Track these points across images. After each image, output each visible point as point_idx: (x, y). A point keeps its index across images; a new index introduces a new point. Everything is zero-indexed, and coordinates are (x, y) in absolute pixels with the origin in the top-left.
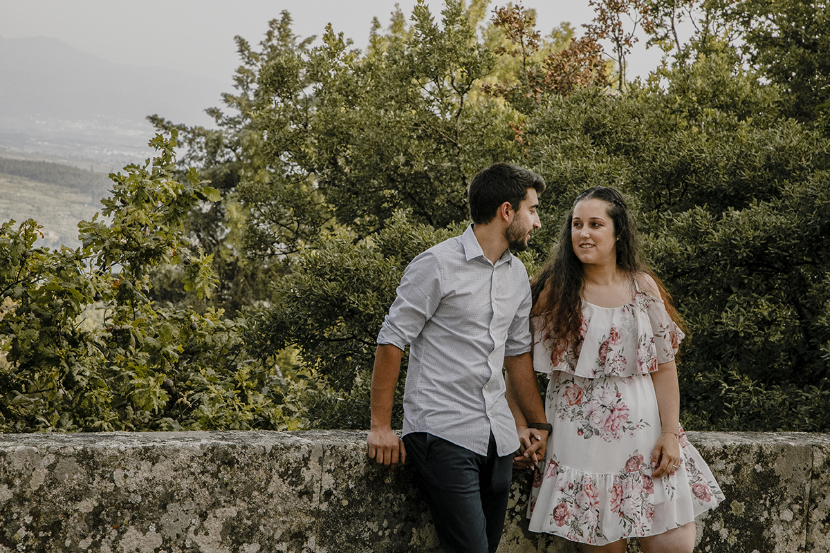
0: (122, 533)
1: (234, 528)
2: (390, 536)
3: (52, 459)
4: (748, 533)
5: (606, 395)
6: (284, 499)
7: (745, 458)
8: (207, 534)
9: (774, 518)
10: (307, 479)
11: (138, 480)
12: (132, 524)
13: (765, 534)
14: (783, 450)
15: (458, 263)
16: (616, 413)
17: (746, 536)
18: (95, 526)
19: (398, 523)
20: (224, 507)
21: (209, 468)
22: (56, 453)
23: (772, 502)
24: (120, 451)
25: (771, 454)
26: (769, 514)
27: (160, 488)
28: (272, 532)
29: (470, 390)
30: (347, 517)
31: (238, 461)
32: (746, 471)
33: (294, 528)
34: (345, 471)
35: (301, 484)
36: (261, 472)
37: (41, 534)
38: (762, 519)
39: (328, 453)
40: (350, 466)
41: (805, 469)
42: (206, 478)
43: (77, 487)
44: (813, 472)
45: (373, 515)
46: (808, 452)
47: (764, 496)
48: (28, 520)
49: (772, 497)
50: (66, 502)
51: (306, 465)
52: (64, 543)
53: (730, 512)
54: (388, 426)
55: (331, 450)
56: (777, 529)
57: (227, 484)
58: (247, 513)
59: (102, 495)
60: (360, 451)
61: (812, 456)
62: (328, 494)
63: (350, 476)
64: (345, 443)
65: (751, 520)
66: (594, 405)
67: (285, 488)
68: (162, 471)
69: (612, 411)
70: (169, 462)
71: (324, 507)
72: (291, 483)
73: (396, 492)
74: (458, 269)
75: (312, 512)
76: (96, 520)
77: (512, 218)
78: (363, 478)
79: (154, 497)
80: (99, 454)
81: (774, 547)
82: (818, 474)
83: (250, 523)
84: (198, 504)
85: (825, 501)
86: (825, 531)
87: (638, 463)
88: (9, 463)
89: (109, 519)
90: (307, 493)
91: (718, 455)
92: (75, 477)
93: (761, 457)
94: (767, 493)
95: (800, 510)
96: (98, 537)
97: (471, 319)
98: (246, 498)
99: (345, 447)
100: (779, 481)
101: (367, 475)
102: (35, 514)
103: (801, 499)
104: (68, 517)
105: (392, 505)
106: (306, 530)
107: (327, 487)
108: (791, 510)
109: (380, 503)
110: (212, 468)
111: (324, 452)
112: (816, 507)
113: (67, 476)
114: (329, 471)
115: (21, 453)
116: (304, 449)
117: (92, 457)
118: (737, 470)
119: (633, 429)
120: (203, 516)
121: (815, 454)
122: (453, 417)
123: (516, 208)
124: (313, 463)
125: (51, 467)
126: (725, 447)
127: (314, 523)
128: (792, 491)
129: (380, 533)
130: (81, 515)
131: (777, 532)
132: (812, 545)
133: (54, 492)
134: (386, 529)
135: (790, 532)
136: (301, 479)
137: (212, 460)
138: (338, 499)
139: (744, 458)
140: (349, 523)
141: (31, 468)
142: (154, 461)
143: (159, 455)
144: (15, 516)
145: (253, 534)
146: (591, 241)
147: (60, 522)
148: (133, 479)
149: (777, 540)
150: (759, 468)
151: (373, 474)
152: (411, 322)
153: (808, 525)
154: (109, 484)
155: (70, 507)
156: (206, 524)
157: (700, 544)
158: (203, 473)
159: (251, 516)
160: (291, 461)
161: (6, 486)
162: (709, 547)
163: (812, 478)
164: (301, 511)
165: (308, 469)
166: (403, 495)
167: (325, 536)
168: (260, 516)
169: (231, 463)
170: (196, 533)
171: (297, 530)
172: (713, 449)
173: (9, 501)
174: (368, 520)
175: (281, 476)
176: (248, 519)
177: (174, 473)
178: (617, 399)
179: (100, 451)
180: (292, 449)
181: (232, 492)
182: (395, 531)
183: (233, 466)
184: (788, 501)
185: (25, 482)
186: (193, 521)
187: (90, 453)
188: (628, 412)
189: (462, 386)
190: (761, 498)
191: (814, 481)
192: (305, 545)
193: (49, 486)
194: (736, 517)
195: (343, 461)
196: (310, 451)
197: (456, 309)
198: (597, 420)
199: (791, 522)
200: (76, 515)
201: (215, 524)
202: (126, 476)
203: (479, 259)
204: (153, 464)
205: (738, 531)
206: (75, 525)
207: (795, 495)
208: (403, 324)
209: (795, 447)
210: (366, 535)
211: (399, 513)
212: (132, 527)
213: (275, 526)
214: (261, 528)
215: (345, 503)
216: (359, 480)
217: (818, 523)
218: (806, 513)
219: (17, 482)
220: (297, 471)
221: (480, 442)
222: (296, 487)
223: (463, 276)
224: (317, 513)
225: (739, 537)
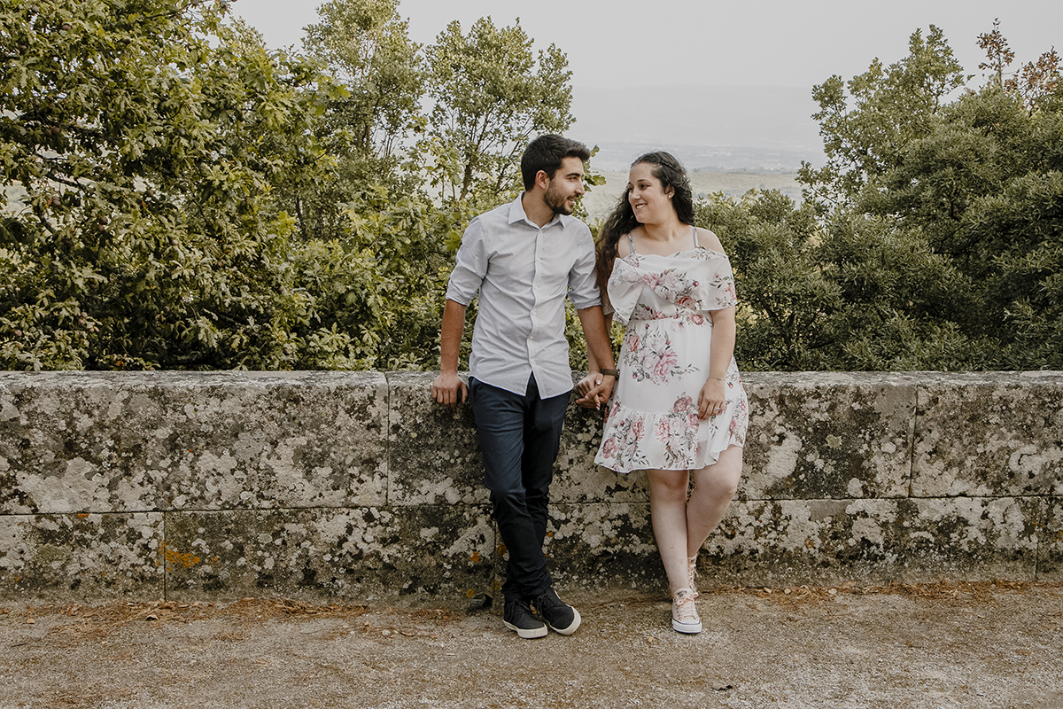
0: (198, 455)
1: (305, 454)
2: (462, 463)
3: (126, 395)
4: (847, 463)
5: (657, 343)
6: (352, 431)
7: (841, 397)
8: (279, 458)
9: (875, 451)
10: (374, 415)
11: (208, 414)
12: (207, 449)
13: (865, 464)
14: (883, 390)
15: (503, 226)
16: (665, 358)
17: (844, 466)
18: (172, 450)
19: (469, 453)
20: (293, 437)
21: (276, 404)
22: (129, 390)
23: (873, 437)
24: (188, 390)
25: (870, 394)
26: (870, 446)
27: (230, 420)
28: (343, 458)
29: (515, 340)
30: (417, 447)
31: (303, 400)
32: (841, 409)
33: (365, 456)
34: (412, 409)
35: (368, 419)
36: (327, 408)
37: (124, 455)
38: (861, 451)
39: (393, 393)
40: (417, 405)
41: (908, 407)
42: (275, 413)
43: (152, 418)
44: (917, 409)
45: (443, 446)
46: (913, 392)
47: (863, 431)
48: (111, 443)
49: (872, 431)
50: (143, 430)
51: (372, 403)
52: (145, 462)
53: (826, 445)
54: (453, 370)
55: (396, 391)
56: (878, 460)
57: (294, 418)
58: (317, 442)
59: (175, 424)
60: (425, 391)
61: (916, 394)
62: (396, 428)
63: (417, 413)
64: (410, 385)
65: (850, 452)
66: (647, 351)
67: (352, 422)
68: (229, 405)
69: (661, 357)
70: (236, 399)
71: (393, 438)
72: (358, 418)
73: (465, 426)
74: (501, 232)
75: (381, 442)
76: (172, 444)
77: (548, 185)
78: (431, 414)
79: (225, 428)
80: (169, 392)
81: (875, 476)
82: (924, 411)
83: (320, 450)
84: (268, 434)
85: (932, 435)
86: (932, 461)
87: (686, 404)
88: (87, 397)
89: (185, 445)
90: (375, 426)
91: (811, 395)
92: (149, 409)
93: (858, 396)
94: (866, 428)
95: (903, 443)
96: (176, 459)
97: (515, 278)
98: (314, 430)
99: (410, 388)
100: (880, 417)
101: (434, 412)
102: (116, 439)
103: (904, 433)
104: (147, 441)
105: (462, 437)
106: (377, 457)
107: (395, 422)
108: (894, 443)
109: (450, 436)
110: (279, 404)
111: (389, 392)
112: (922, 440)
113: (141, 409)
114: (396, 408)
115: (96, 390)
116: (369, 390)
117: (163, 393)
118: (832, 408)
119: (681, 373)
120: (274, 444)
121: (919, 393)
122: (499, 363)
123: (551, 176)
124: (378, 401)
125: (126, 401)
126: (818, 388)
127: (384, 451)
128: (893, 426)
129: (452, 461)
130: (158, 440)
131: (878, 462)
132: (918, 474)
133: (131, 421)
134: (457, 458)
135: (893, 462)
136: (368, 415)
137: (278, 398)
138: (407, 432)
139: (839, 397)
140: (419, 452)
141: (107, 402)
142: (222, 398)
143: (226, 393)
144: (98, 440)
145: (324, 460)
146: (641, 201)
147: (139, 446)
148: (205, 412)
149: (878, 469)
150: (856, 406)
151: (440, 411)
152: (466, 280)
153: (913, 456)
154: (181, 416)
155: (148, 434)
156: (277, 450)
157: (794, 473)
158: (270, 408)
159: (321, 444)
160: (356, 399)
161: (86, 416)
162: (803, 476)
163: (917, 414)
164: (370, 441)
165: (374, 406)
166: (473, 429)
167: (396, 462)
168: (330, 445)
169: (296, 401)
170: (269, 457)
171: (367, 457)
172: (805, 389)
173: (91, 428)
174: (438, 449)
175: (347, 412)
176: (318, 447)
177: (242, 408)
178: (667, 346)
179: (169, 389)
180: (357, 390)
181: (300, 424)
182: (467, 460)
183: (299, 403)
184: (890, 435)
185: (103, 413)
186: (265, 448)
187: (161, 390)
188: (676, 358)
189: (508, 337)
190: (861, 433)
191: (918, 417)
192: (376, 469)
193: (126, 417)
194: (832, 449)
195: (409, 399)
196: (375, 392)
197: (501, 268)
198: (648, 365)
199: (894, 453)
200: (154, 440)
201: (286, 451)
202: (196, 410)
203: (522, 222)
204: (222, 400)
205: (835, 462)
206: (153, 449)
207: (898, 430)
208: (459, 281)
209: (896, 387)
210: (438, 463)
211: (470, 444)
212: (208, 451)
213: (345, 453)
214: (332, 455)
215: (414, 435)
216: (427, 416)
217: (924, 455)
218: (910, 445)
219: (96, 412)
220: (363, 409)
221: (519, 384)
222: (363, 421)
223: (506, 238)
224: (387, 444)
225: (836, 467)
